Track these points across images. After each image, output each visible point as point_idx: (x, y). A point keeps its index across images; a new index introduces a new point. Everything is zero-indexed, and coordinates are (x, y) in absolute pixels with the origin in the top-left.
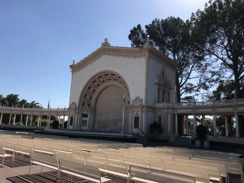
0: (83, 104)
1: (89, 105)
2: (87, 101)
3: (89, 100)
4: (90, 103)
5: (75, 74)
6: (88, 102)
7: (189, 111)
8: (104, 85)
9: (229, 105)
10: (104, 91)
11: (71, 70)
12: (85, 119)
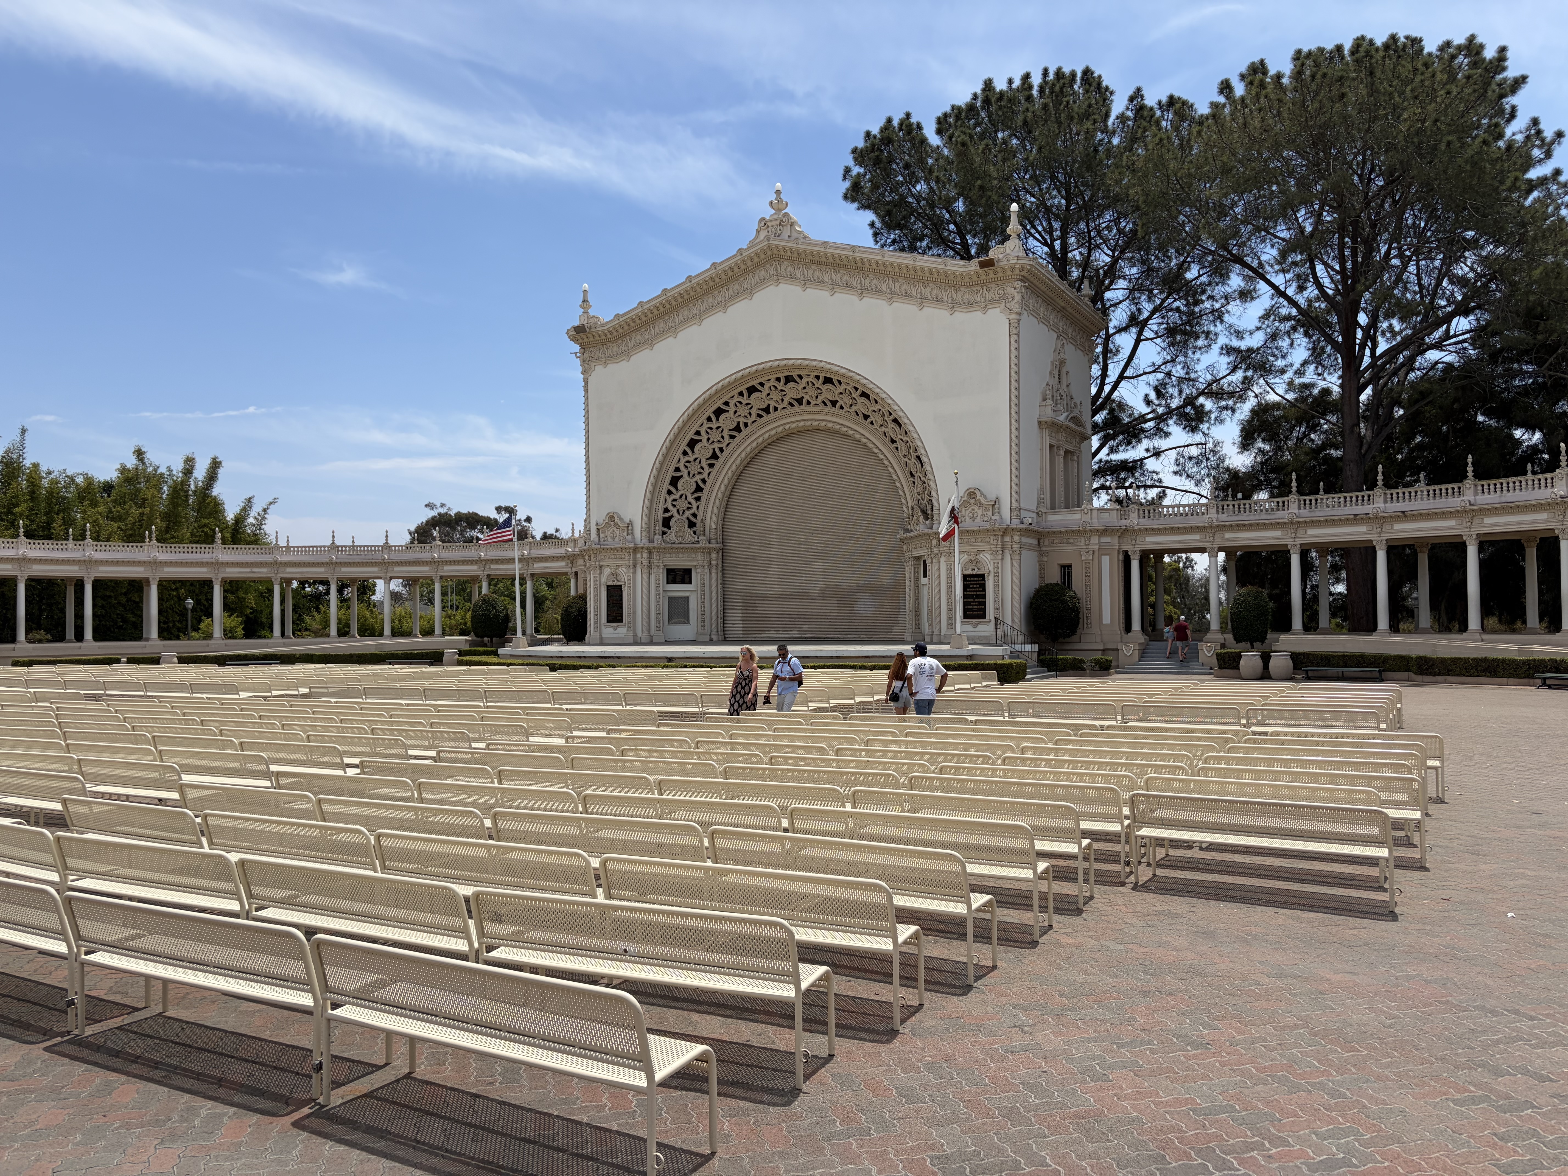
0: (666, 523)
1: (692, 525)
2: (682, 504)
3: (693, 502)
4: (695, 515)
5: (599, 372)
6: (688, 509)
7: (1193, 538)
8: (772, 426)
9: (1355, 515)
10: (769, 458)
11: (577, 348)
12: (678, 589)
